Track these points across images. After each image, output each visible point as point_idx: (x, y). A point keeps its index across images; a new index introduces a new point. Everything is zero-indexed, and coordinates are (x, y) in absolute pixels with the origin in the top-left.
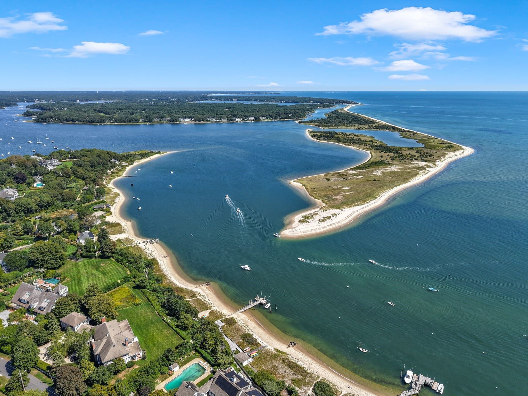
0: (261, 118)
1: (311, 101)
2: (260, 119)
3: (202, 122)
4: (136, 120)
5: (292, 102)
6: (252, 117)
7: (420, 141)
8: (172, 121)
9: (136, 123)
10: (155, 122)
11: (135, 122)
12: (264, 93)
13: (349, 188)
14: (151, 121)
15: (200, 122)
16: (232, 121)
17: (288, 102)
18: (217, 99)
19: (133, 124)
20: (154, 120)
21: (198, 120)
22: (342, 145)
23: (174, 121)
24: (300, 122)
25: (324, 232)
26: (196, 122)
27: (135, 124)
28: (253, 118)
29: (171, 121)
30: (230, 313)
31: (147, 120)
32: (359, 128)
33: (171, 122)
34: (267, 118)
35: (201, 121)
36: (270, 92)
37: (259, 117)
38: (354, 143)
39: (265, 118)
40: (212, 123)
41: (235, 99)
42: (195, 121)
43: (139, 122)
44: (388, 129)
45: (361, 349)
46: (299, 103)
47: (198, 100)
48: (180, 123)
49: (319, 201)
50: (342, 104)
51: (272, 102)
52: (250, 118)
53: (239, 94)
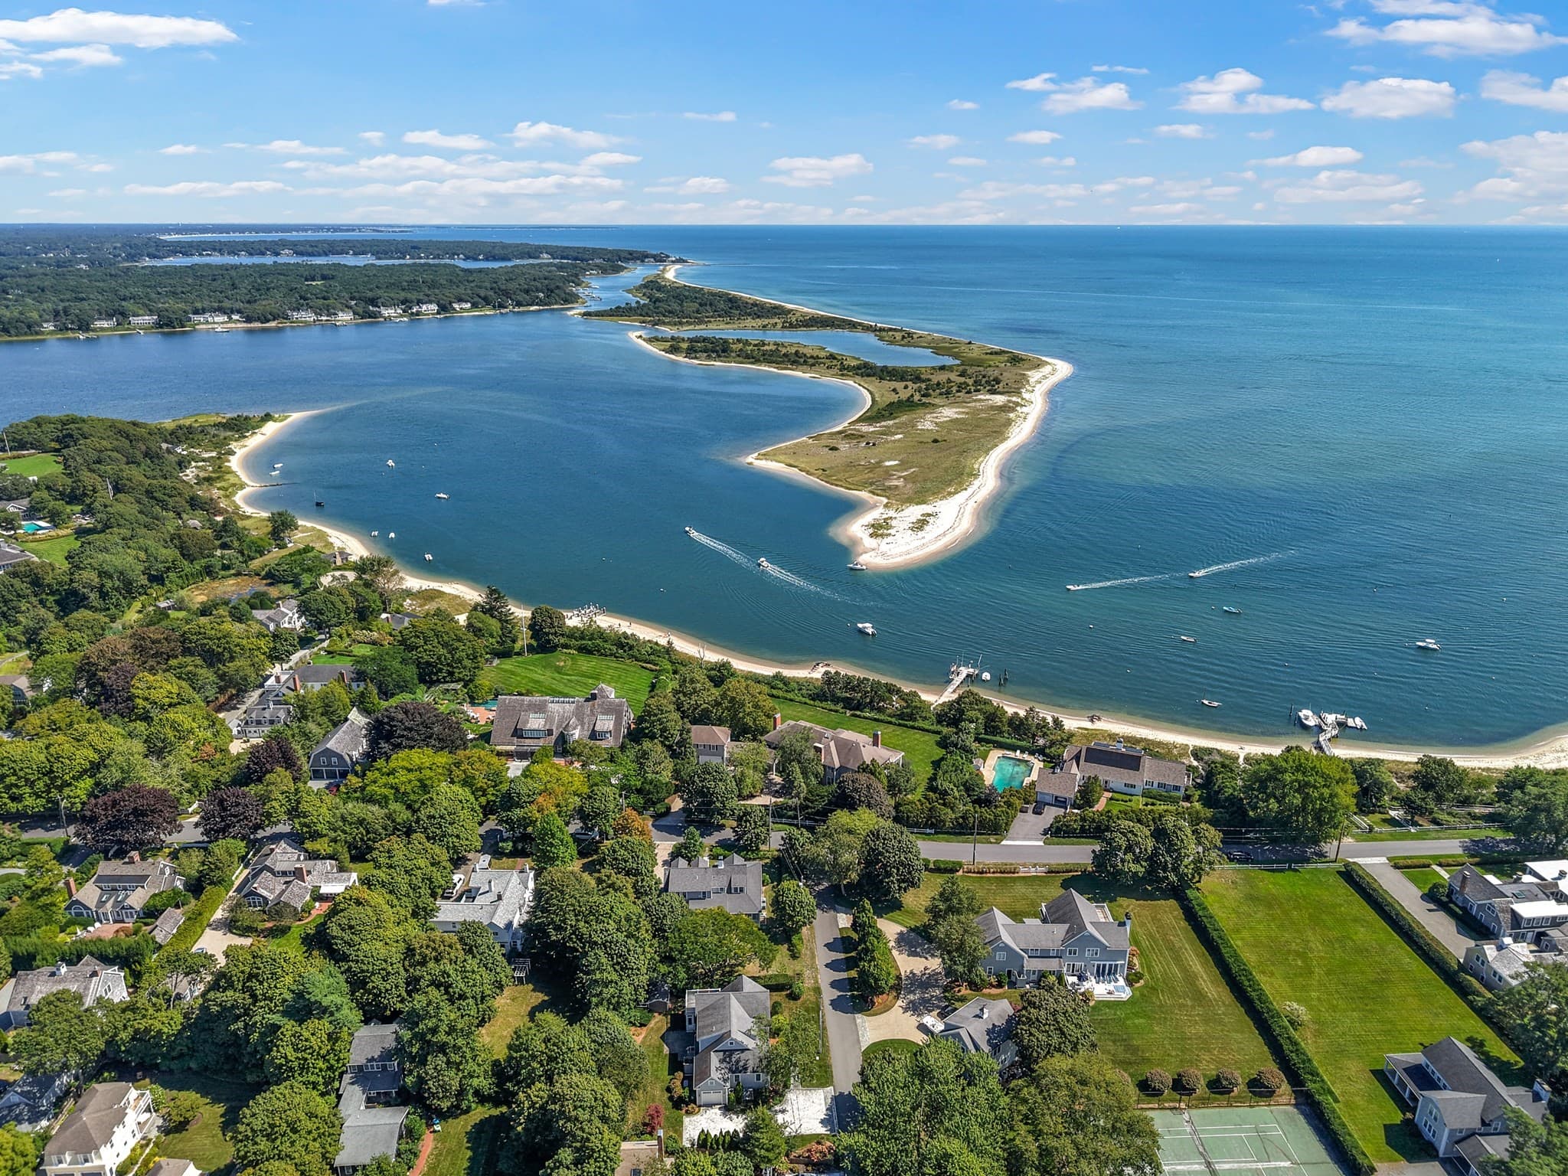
0: (456, 306)
1: (545, 256)
2: (454, 309)
3: (273, 324)
4: (31, 327)
5: (487, 259)
6: (430, 302)
7: (938, 350)
8: (167, 325)
9: (32, 334)
10: (102, 329)
11: (26, 334)
12: (354, 230)
13: (896, 462)
14: (84, 327)
15: (267, 325)
16: (370, 317)
17: (476, 259)
18: (221, 252)
19: (22, 338)
20: (98, 324)
21: (259, 320)
22: (766, 368)
23: (169, 325)
24: (585, 314)
25: (946, 549)
26: (252, 325)
27: (27, 341)
28: (434, 307)
29: (159, 325)
30: (936, 698)
31: (72, 323)
32: (764, 327)
33: (161, 327)
34: (475, 306)
35: (268, 321)
36: (375, 228)
37: (450, 303)
38: (794, 363)
39: (469, 305)
40: (307, 324)
41: (287, 251)
42: (249, 320)
43: (42, 333)
44: (839, 327)
45: (1206, 702)
46: (510, 260)
47: (152, 256)
48: (195, 330)
49: (864, 495)
50: (643, 261)
51: (421, 258)
52: (424, 307)
53: (270, 232)
